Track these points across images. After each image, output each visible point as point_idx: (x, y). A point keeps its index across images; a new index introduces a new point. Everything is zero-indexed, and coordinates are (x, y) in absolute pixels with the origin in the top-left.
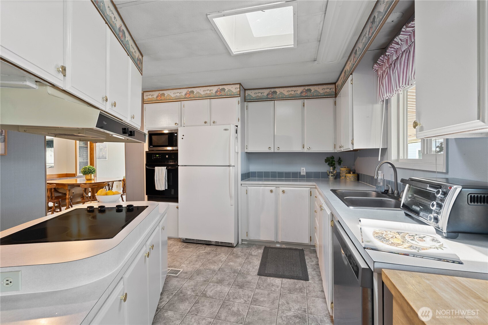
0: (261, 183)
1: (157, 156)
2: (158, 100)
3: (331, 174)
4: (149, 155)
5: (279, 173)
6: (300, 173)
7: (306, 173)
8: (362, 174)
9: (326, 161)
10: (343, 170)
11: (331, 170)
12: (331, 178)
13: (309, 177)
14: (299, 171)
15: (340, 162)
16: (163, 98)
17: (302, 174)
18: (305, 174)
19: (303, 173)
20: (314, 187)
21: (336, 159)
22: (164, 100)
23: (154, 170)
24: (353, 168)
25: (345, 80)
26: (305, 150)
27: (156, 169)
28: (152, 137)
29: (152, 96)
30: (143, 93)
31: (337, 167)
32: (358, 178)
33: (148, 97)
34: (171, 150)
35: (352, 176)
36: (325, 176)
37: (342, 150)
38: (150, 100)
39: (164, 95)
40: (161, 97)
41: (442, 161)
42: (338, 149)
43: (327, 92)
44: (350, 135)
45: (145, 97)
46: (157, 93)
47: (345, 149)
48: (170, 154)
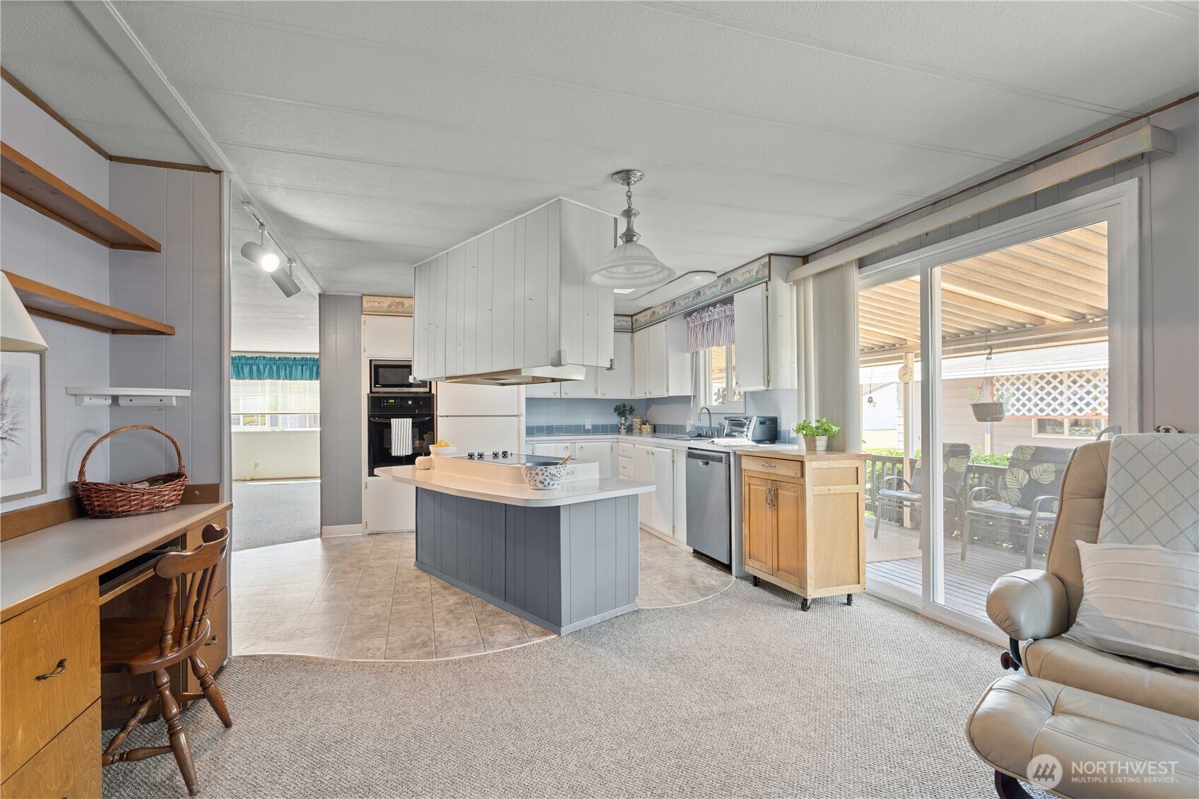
1: (391, 401)
2: (392, 312)
3: (623, 427)
4: (374, 401)
6: (584, 426)
7: (593, 426)
8: (660, 425)
9: (617, 409)
10: (637, 421)
11: (623, 422)
12: (623, 431)
13: (596, 430)
14: (582, 423)
15: (632, 410)
16: (400, 309)
17: (586, 427)
18: (590, 427)
19: (588, 427)
20: (616, 440)
21: (628, 408)
22: (402, 313)
24: (645, 419)
25: (651, 322)
26: (599, 396)
27: (394, 422)
28: (378, 370)
29: (379, 303)
30: (362, 297)
31: (629, 417)
32: (655, 429)
33: (372, 304)
34: (417, 393)
35: (647, 428)
36: (615, 429)
37: (648, 396)
38: (375, 309)
39: (403, 304)
40: (396, 307)
41: (742, 405)
42: (639, 395)
43: (622, 325)
44: (665, 381)
45: (365, 305)
46: (389, 300)
47: (654, 395)
48: (416, 398)
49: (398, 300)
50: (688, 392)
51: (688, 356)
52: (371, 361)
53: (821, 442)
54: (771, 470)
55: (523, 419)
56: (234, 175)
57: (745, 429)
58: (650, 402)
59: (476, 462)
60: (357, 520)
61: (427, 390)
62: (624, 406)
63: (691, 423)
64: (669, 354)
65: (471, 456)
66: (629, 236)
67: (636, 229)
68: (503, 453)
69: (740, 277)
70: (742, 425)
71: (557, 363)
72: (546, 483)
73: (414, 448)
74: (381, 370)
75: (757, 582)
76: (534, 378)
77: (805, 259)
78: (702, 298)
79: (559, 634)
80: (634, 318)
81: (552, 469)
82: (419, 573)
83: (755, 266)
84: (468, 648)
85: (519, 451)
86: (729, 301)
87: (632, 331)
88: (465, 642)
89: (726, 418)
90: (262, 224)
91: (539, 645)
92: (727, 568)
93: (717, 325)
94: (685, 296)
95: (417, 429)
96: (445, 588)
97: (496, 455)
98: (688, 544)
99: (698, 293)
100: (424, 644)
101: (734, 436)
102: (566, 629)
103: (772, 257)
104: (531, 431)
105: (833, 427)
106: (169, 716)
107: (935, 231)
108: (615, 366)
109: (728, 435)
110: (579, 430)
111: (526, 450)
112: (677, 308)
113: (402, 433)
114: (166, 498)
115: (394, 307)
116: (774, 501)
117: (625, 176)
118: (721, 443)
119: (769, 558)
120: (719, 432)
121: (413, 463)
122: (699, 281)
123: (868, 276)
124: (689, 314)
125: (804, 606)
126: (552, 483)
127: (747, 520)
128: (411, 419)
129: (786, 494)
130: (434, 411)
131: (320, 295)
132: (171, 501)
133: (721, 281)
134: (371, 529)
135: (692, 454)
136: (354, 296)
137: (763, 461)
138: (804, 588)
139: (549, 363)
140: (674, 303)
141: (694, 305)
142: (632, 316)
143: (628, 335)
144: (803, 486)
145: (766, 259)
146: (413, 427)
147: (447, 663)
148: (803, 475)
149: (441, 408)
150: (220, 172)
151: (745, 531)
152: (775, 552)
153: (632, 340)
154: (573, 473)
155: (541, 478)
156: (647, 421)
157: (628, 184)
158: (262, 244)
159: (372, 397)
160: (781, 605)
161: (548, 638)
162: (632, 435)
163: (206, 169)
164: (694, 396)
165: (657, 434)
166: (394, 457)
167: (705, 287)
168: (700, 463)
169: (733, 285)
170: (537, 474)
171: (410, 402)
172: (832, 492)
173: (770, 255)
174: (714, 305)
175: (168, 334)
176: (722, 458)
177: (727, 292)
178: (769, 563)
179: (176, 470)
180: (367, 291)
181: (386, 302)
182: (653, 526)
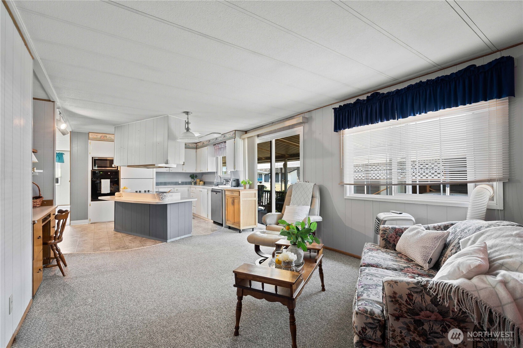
0: (166, 186)
1: (101, 173)
4: (94, 173)
5: (164, 182)
6: (178, 182)
7: (182, 182)
8: (206, 182)
9: (190, 176)
10: (198, 180)
11: (193, 181)
12: (193, 184)
13: (183, 183)
14: (178, 181)
15: (196, 177)
16: (105, 138)
17: (179, 183)
18: (181, 183)
19: (180, 182)
20: (190, 187)
21: (195, 176)
22: (106, 140)
23: (100, 182)
24: (201, 179)
25: (202, 146)
26: (184, 171)
27: (102, 181)
28: (95, 161)
29: (96, 136)
30: (89, 133)
31: (195, 179)
32: (205, 183)
33: (93, 136)
34: (112, 170)
35: (202, 183)
36: (190, 183)
37: (201, 172)
38: (94, 138)
39: (106, 137)
40: (104, 138)
41: (230, 175)
42: (198, 171)
43: (193, 146)
44: (207, 165)
45: (90, 136)
46: (101, 135)
47: (203, 171)
48: (111, 172)
49: (104, 135)
50: (215, 171)
51: (215, 158)
52: (92, 157)
53: (248, 186)
54: (233, 194)
55: (155, 180)
56: (58, 103)
57: (229, 183)
58: (203, 174)
59: (138, 194)
60: (86, 218)
61: (116, 169)
62: (193, 175)
63: (215, 181)
64: (208, 158)
65: (136, 192)
66: (188, 129)
67: (190, 127)
68: (148, 191)
69: (228, 136)
70: (228, 181)
71: (167, 163)
72: (163, 198)
73: (111, 191)
74: (96, 161)
75: (230, 228)
76: (159, 167)
77: (246, 132)
78: (218, 140)
79: (167, 242)
80: (197, 144)
81: (165, 194)
82: (116, 232)
83: (232, 133)
84: (138, 247)
85: (153, 190)
86: (225, 142)
87: (196, 148)
88: (137, 246)
89: (224, 179)
90: (60, 113)
91: (160, 245)
92: (222, 225)
93: (223, 149)
94: (213, 139)
95: (112, 183)
96: (127, 235)
97: (145, 191)
98: (211, 220)
99: (217, 139)
100: (123, 247)
101: (226, 185)
102: (168, 241)
103: (236, 131)
104: (158, 184)
105: (250, 182)
106: (57, 257)
107: (273, 130)
108: (185, 164)
109: (225, 185)
110: (177, 184)
111: (155, 190)
112: (211, 142)
113: (106, 185)
114: (38, 204)
115: (102, 138)
116: (233, 203)
117: (187, 113)
118: (220, 187)
119: (232, 220)
120: (222, 184)
121: (114, 195)
122: (216, 136)
123: (260, 140)
124: (215, 145)
125: (240, 232)
126: (165, 198)
127: (227, 210)
128: (110, 180)
129: (236, 201)
130: (119, 177)
131: (70, 132)
132: (39, 205)
133: (223, 136)
134: (92, 221)
135: (213, 191)
136: (85, 133)
137: (230, 192)
138: (240, 227)
139: (164, 162)
140: (210, 141)
141: (215, 142)
142: (196, 143)
143: (195, 150)
144: (240, 198)
145: (234, 132)
146: (110, 183)
147: (132, 250)
148: (240, 195)
149: (122, 175)
150: (54, 102)
151: (227, 213)
152: (233, 218)
153: (196, 152)
154: (172, 196)
155: (161, 197)
156: (202, 181)
157: (188, 115)
158: (60, 120)
159: (93, 171)
160: (234, 232)
161: (163, 243)
162: (196, 185)
163: (50, 101)
164: (216, 172)
165: (205, 185)
166: (102, 194)
167: (219, 137)
168: (215, 193)
169: (226, 138)
170: (160, 195)
171: (109, 173)
172: (248, 200)
173: (235, 130)
174: (222, 143)
175: (35, 152)
176: (220, 191)
177: (224, 140)
178: (232, 221)
179: (38, 195)
180: (91, 132)
181: (99, 136)
182: (201, 215)
